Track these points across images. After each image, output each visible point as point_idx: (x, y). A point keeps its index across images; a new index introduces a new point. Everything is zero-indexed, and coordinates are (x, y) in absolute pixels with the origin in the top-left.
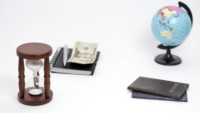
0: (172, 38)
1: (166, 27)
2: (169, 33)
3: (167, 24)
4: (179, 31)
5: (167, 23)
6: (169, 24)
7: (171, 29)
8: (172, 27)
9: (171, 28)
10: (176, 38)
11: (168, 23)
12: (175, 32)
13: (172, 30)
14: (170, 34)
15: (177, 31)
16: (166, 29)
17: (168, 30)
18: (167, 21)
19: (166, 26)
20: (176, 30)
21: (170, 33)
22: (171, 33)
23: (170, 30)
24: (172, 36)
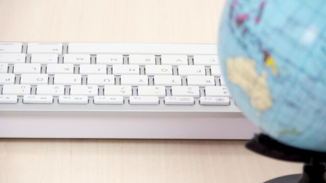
0: (274, 101)
1: (247, 40)
2: (253, 73)
3: (250, 24)
4: (302, 70)
5: (253, 16)
6: (262, 24)
7: (266, 55)
8: (268, 43)
9: (264, 47)
10: (291, 105)
11: (258, 20)
12: (284, 73)
13: (270, 61)
14: (262, 81)
15: (293, 71)
16: (245, 47)
17: (250, 57)
18: (256, 5)
19: (246, 31)
20: (287, 61)
21: (260, 74)
22: (264, 73)
23: (260, 57)
24: (271, 90)
